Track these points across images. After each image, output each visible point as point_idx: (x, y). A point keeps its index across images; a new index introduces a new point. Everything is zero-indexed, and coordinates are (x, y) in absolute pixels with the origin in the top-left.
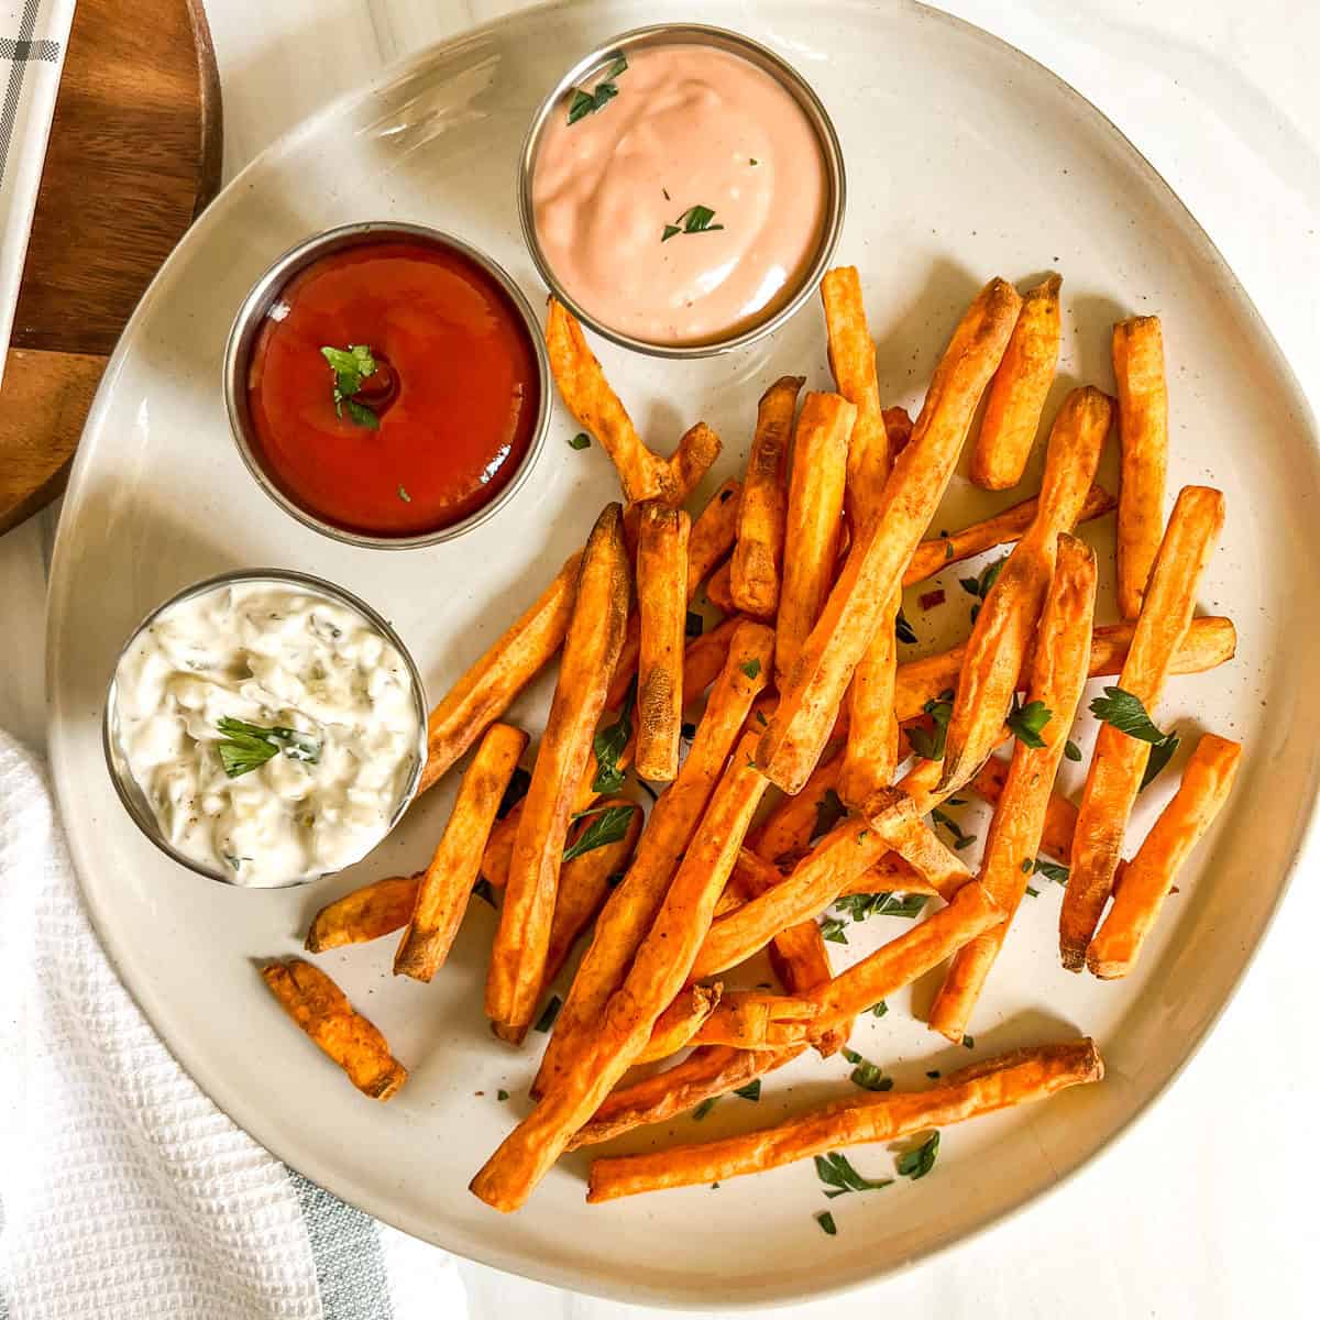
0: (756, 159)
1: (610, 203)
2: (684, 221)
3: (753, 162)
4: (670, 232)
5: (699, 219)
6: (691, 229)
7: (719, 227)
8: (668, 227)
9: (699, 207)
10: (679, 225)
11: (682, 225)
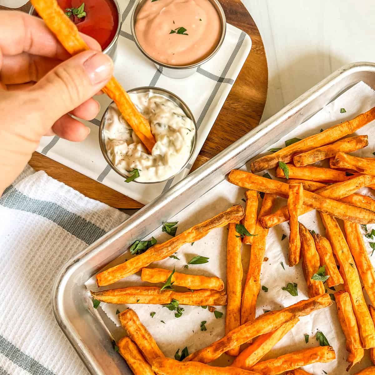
0: (201, 19)
1: (157, 21)
2: (177, 30)
3: (201, 20)
4: (172, 32)
5: (181, 31)
6: (179, 33)
7: (187, 34)
8: (172, 31)
9: (182, 28)
10: (176, 31)
11: (177, 31)
